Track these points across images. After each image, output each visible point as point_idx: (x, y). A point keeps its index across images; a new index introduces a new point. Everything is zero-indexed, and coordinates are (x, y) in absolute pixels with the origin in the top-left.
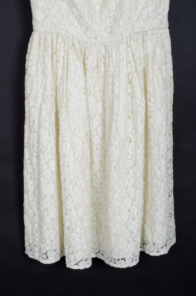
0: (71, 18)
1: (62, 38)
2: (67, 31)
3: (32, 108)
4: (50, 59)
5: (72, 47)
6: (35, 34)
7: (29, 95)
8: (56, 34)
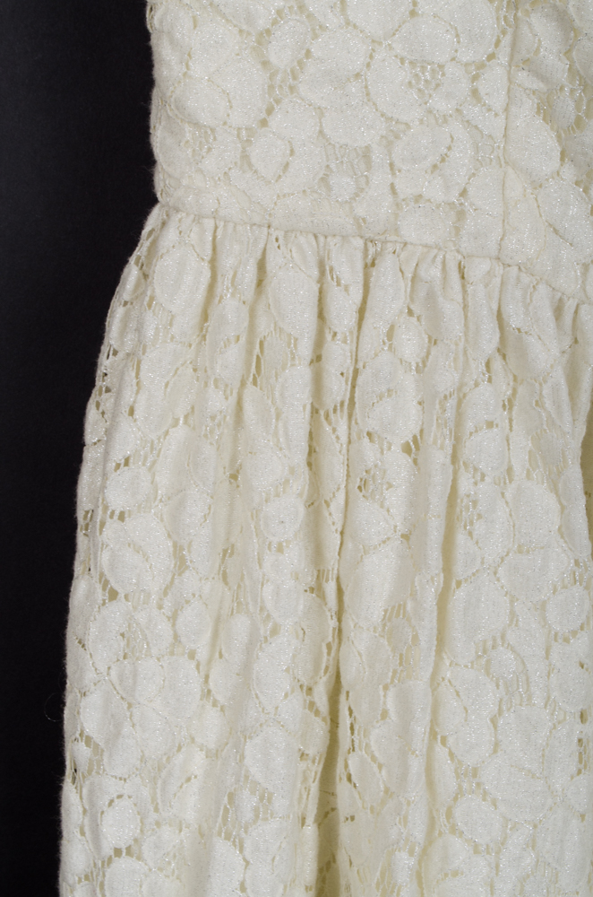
0: (498, 102)
1: (414, 278)
2: (461, 215)
3: (123, 864)
4: (300, 458)
5: (498, 364)
6: (170, 236)
7: (97, 750)
8: (359, 243)
